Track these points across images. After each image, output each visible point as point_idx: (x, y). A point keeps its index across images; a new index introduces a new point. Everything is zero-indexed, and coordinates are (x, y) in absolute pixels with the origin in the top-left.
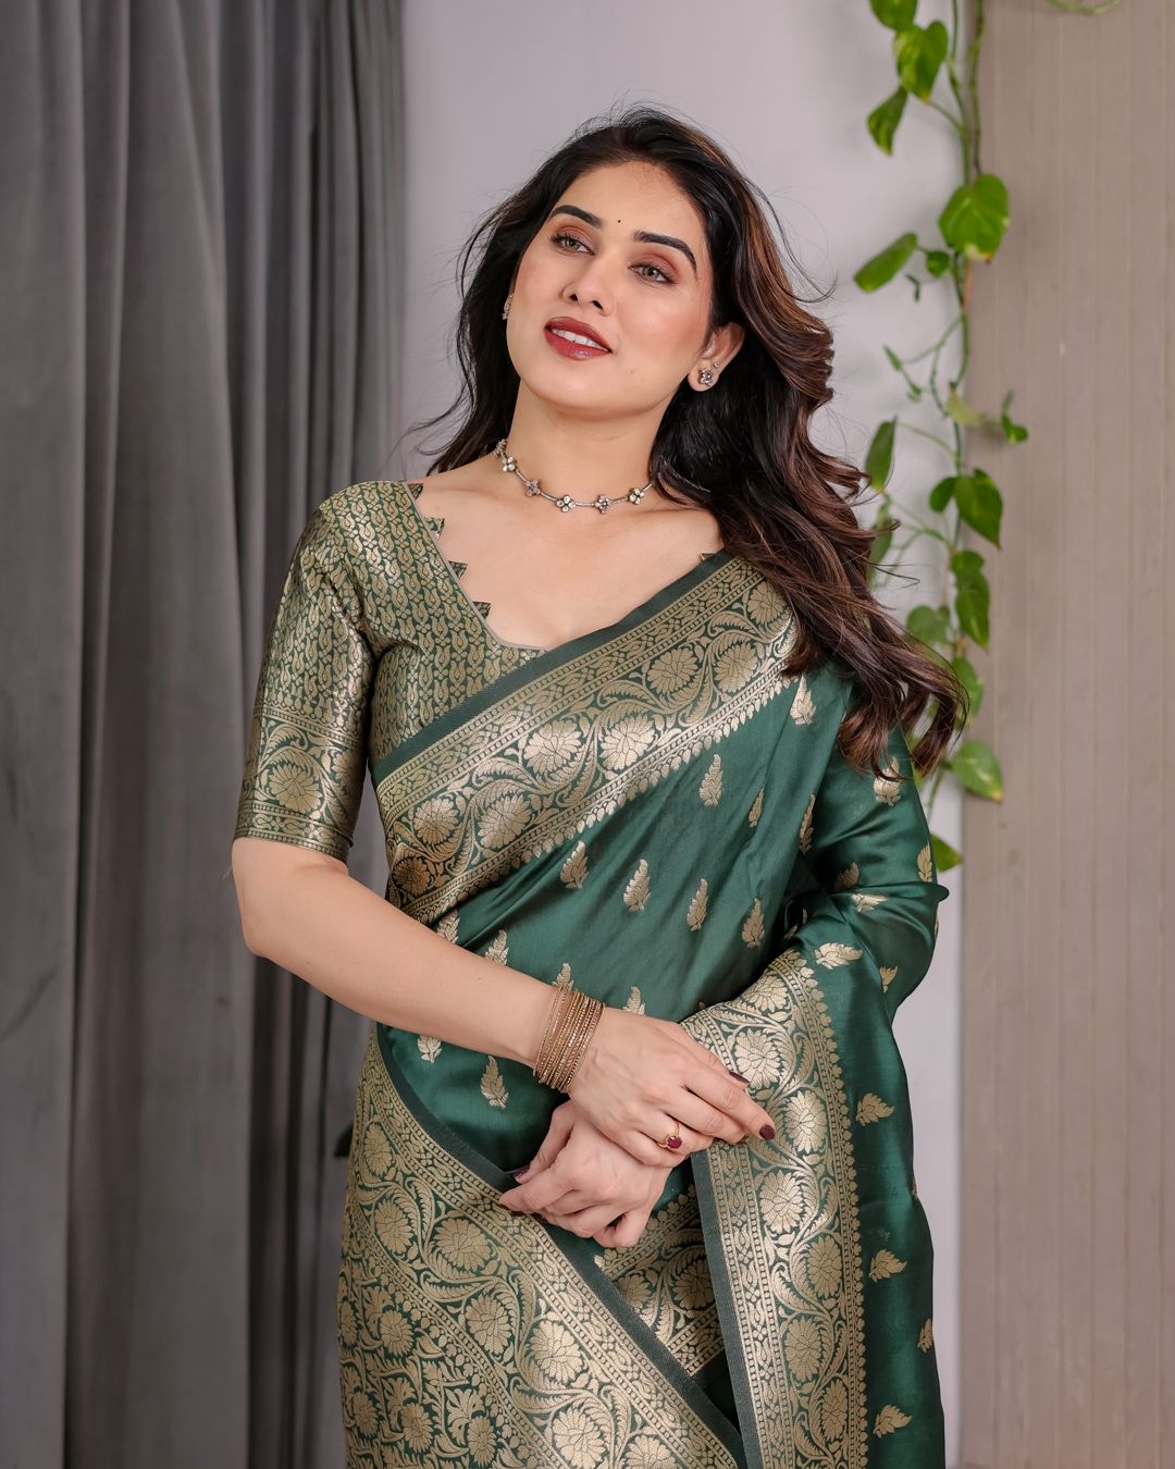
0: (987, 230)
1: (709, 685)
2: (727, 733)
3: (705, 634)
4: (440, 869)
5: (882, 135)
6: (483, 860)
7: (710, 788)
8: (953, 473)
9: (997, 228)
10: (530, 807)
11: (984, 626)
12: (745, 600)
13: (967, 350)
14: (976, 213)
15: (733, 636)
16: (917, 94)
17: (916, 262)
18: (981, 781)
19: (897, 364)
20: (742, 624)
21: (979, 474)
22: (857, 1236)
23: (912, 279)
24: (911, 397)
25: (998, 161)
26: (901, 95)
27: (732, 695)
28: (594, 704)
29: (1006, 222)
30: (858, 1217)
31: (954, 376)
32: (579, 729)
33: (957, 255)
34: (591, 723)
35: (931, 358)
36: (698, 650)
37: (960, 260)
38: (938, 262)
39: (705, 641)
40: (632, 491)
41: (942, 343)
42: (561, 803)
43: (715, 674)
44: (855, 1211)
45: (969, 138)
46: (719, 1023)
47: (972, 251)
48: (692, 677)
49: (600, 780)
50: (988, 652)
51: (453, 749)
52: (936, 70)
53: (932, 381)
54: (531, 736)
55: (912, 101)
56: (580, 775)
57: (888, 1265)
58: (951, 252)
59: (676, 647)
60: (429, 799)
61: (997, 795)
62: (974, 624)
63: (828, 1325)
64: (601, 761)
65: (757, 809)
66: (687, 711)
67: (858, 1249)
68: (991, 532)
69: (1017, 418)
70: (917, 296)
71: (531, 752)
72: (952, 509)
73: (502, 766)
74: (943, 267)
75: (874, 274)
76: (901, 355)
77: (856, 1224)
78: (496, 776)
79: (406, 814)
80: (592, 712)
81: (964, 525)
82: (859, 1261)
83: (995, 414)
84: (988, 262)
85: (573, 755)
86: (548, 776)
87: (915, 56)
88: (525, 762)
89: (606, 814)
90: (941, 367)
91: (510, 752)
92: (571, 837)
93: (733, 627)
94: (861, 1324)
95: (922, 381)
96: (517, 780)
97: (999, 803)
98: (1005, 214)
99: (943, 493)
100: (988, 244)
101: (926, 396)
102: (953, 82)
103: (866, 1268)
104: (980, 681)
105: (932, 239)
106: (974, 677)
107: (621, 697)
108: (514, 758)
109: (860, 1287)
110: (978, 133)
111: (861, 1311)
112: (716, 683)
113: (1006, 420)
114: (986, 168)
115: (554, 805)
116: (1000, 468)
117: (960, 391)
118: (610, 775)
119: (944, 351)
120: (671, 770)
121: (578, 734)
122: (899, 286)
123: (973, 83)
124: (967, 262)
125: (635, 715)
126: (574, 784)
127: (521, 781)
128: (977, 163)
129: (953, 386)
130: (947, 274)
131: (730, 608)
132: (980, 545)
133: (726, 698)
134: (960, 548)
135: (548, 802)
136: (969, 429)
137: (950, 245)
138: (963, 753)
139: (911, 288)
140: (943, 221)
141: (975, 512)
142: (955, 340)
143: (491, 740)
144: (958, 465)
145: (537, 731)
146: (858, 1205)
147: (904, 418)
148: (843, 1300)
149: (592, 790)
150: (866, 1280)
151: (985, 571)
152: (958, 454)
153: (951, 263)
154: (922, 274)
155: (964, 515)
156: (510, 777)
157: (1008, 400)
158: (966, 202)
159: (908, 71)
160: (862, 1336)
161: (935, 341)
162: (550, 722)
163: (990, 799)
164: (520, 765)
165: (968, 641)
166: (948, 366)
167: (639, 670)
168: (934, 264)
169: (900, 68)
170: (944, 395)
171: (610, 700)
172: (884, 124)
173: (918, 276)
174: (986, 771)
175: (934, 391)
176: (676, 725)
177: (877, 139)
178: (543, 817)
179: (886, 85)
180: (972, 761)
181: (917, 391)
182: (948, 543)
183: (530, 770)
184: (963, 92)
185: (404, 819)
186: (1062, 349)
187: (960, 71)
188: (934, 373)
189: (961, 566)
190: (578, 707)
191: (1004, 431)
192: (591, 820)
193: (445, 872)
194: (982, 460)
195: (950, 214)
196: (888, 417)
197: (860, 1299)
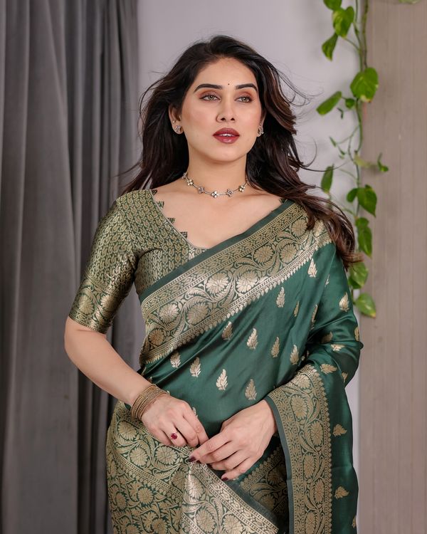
0: (369, 89)
1: (278, 260)
2: (286, 279)
3: (276, 240)
4: (169, 334)
5: (328, 52)
6: (188, 329)
7: (280, 300)
8: (356, 187)
9: (373, 88)
10: (208, 307)
11: (370, 248)
12: (290, 227)
13: (361, 138)
14: (365, 83)
15: (286, 241)
16: (342, 36)
17: (341, 103)
18: (366, 309)
19: (335, 144)
20: (289, 237)
21: (367, 187)
22: (330, 480)
23: (340, 110)
24: (341, 157)
25: (374, 62)
26: (335, 36)
27: (287, 264)
28: (233, 266)
29: (377, 86)
30: (331, 473)
31: (357, 149)
32: (228, 276)
33: (358, 100)
34: (233, 274)
35: (348, 141)
36: (273, 246)
37: (359, 103)
38: (350, 103)
39: (275, 243)
40: (240, 187)
41: (352, 135)
42: (221, 307)
43: (280, 256)
44: (330, 470)
45: (362, 53)
46: (285, 392)
47: (363, 98)
48: (271, 257)
49: (236, 297)
50: (371, 258)
51: (178, 284)
52: (349, 26)
53: (349, 150)
54: (209, 279)
55: (340, 38)
56: (228, 294)
57: (342, 493)
58: (355, 99)
59: (264, 245)
60: (167, 304)
61: (373, 315)
62: (365, 247)
63: (318, 515)
64: (237, 289)
65: (297, 309)
66: (270, 270)
67: (330, 485)
68: (372, 210)
69: (383, 163)
70: (342, 116)
71: (209, 285)
72: (356, 201)
73: (197, 291)
74: (352, 105)
75: (324, 108)
76: (336, 140)
77: (330, 475)
78: (195, 295)
79: (156, 311)
80: (233, 270)
81: (361, 207)
82: (331, 490)
83: (375, 162)
84: (370, 102)
85: (225, 287)
86: (215, 295)
87: (341, 20)
88: (206, 289)
89: (239, 310)
90: (352, 144)
91: (201, 285)
92: (225, 320)
93: (286, 238)
94: (330, 515)
95: (345, 150)
96: (203, 297)
97: (374, 318)
98: (376, 83)
99: (352, 195)
100: (369, 95)
101: (346, 156)
102: (356, 31)
103: (333, 493)
104: (367, 270)
105: (348, 94)
106: (365, 268)
107: (244, 264)
108: (202, 288)
109: (331, 500)
110: (366, 51)
111: (330, 510)
112: (281, 259)
113: (379, 164)
114: (369, 65)
115: (218, 307)
116: (376, 184)
117: (359, 153)
118: (240, 295)
119: (353, 139)
120: (265, 293)
121: (227, 278)
122: (334, 112)
123: (364, 31)
124: (362, 102)
125: (250, 271)
126: (226, 298)
127: (205, 297)
128: (365, 64)
129: (356, 152)
130: (354, 108)
131: (284, 230)
132: (368, 215)
133: (285, 265)
134: (359, 216)
135: (215, 305)
136: (363, 168)
137: (355, 96)
138: (360, 298)
139: (339, 113)
140: (352, 86)
141: (366, 202)
142: (357, 134)
143: (193, 280)
144: (358, 184)
145: (211, 277)
146: (331, 468)
147: (336, 165)
148: (324, 505)
149: (233, 301)
150: (333, 498)
151: (369, 225)
152: (358, 179)
153: (355, 103)
154: (344, 108)
155: (360, 203)
156: (200, 295)
157: (380, 156)
158: (361, 78)
159: (338, 26)
160: (330, 520)
161: (350, 135)
162: (216, 273)
163: (371, 317)
164: (204, 291)
165: (362, 253)
166: (354, 145)
167: (250, 254)
168: (348, 104)
169: (334, 25)
170: (353, 155)
171: (240, 265)
172: (329, 48)
173: (342, 109)
174: (369, 305)
175: (350, 154)
176: (266, 275)
177: (326, 54)
178: (213, 312)
179: (330, 32)
180: (363, 301)
181: (343, 153)
182: (354, 215)
183: (208, 293)
184: (360, 35)
185: (155, 313)
186: (400, 137)
187: (359, 27)
188: (349, 147)
189: (359, 223)
190: (227, 268)
191: (378, 168)
192: (233, 313)
193: (171, 335)
194: (368, 180)
195: (355, 84)
196: (331, 165)
197: (331, 505)
